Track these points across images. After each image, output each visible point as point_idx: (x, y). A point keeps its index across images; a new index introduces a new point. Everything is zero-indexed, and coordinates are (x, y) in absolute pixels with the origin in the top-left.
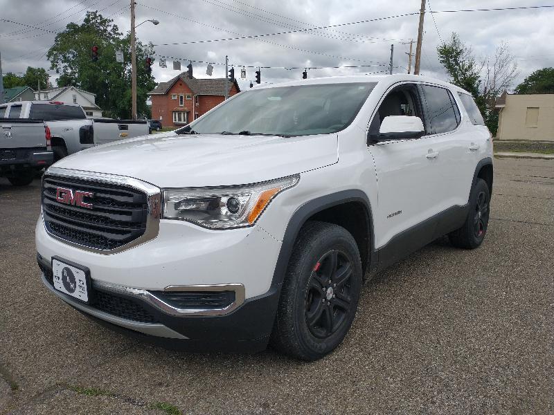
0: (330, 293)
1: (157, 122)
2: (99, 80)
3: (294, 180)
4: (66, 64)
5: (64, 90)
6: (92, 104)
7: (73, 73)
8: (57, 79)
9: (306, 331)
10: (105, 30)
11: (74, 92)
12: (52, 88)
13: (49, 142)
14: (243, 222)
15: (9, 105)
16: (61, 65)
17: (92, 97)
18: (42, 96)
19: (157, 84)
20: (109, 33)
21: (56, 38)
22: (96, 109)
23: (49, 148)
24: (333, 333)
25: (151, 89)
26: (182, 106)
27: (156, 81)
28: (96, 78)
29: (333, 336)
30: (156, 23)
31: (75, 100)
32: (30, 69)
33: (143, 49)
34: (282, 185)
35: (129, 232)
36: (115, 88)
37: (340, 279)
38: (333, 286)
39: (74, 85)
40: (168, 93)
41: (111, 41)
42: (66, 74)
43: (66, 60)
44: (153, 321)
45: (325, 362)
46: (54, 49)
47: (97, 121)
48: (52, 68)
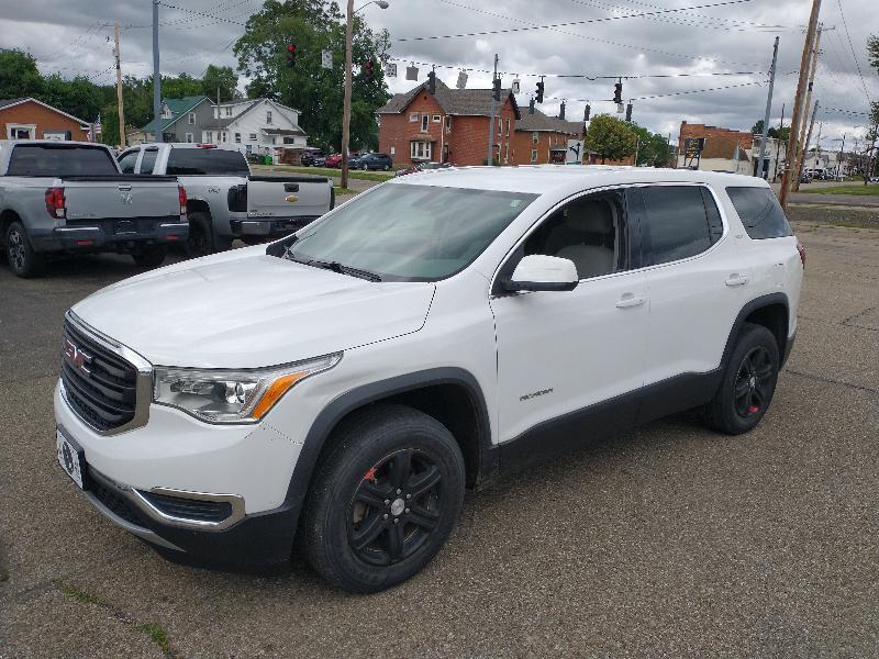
0: (398, 507)
1: (385, 156)
2: (306, 89)
3: (334, 360)
4: (261, 63)
5: (256, 103)
6: (294, 126)
7: (269, 78)
8: (246, 87)
9: (347, 556)
10: (320, 11)
11: (268, 108)
12: (238, 99)
13: (184, 210)
14: (247, 417)
15: (143, 147)
16: (253, 65)
17: (294, 115)
18: (223, 112)
19: (391, 97)
20: (326, 16)
21: (248, 23)
22: (299, 134)
23: (183, 218)
24: (402, 559)
25: (381, 104)
26: (424, 132)
27: (389, 91)
28: (302, 85)
29: (401, 564)
30: (384, 6)
31: (269, 120)
32: (212, 69)
33: (373, 40)
34: (312, 368)
35: (119, 413)
36: (328, 101)
37: (419, 488)
38: (405, 499)
39: (270, 96)
40: (404, 112)
41: (328, 27)
42: (260, 79)
43: (260, 57)
44: (144, 526)
45: (383, 598)
46: (244, 39)
47: (252, 179)
48: (239, 69)
